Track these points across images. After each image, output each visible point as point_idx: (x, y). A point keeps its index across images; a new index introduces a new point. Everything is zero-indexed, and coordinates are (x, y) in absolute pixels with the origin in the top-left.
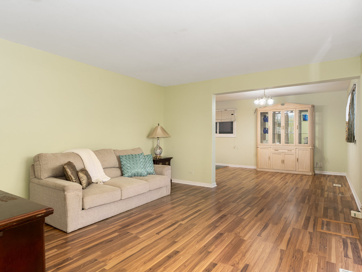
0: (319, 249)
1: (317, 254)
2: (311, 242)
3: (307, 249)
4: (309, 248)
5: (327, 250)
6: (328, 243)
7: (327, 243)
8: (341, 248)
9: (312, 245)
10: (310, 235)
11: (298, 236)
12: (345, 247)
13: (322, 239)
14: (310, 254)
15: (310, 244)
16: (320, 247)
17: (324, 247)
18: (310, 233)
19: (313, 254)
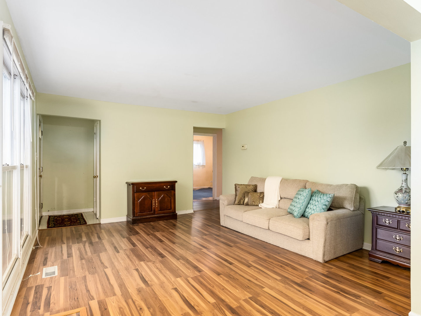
0: (76, 283)
1: (77, 277)
2: (86, 286)
3: (87, 278)
4: (86, 279)
5: (68, 285)
6: (68, 294)
7: (70, 294)
8: (54, 295)
9: (84, 284)
10: (91, 295)
11: (103, 286)
12: (48, 298)
13: (76, 296)
14: (83, 275)
15: (87, 284)
16: (76, 285)
17: (71, 287)
18: (92, 298)
19: (81, 276)
